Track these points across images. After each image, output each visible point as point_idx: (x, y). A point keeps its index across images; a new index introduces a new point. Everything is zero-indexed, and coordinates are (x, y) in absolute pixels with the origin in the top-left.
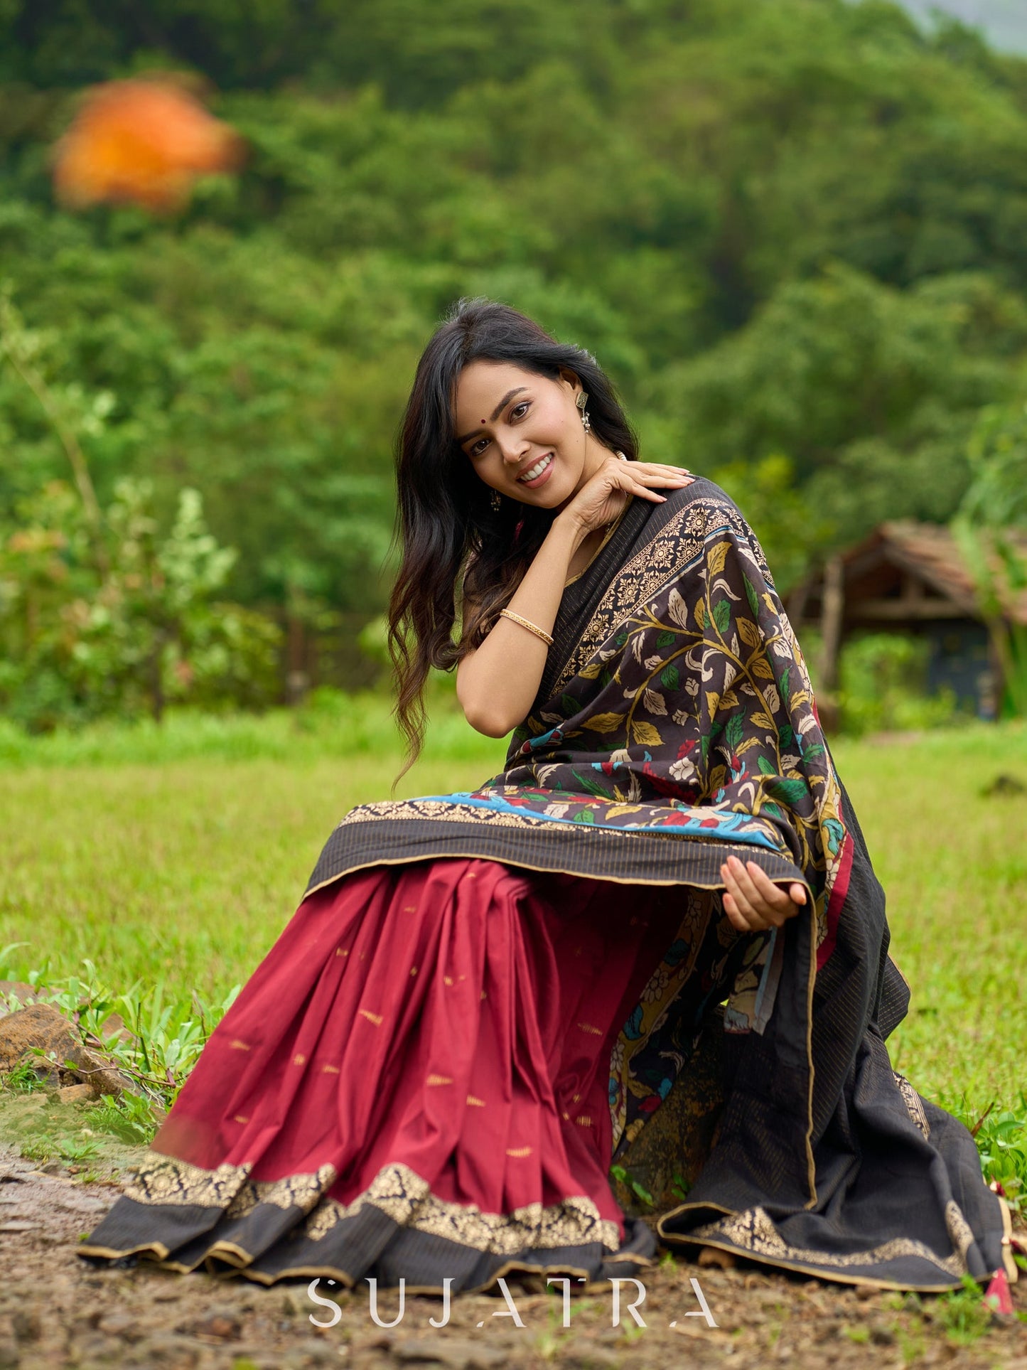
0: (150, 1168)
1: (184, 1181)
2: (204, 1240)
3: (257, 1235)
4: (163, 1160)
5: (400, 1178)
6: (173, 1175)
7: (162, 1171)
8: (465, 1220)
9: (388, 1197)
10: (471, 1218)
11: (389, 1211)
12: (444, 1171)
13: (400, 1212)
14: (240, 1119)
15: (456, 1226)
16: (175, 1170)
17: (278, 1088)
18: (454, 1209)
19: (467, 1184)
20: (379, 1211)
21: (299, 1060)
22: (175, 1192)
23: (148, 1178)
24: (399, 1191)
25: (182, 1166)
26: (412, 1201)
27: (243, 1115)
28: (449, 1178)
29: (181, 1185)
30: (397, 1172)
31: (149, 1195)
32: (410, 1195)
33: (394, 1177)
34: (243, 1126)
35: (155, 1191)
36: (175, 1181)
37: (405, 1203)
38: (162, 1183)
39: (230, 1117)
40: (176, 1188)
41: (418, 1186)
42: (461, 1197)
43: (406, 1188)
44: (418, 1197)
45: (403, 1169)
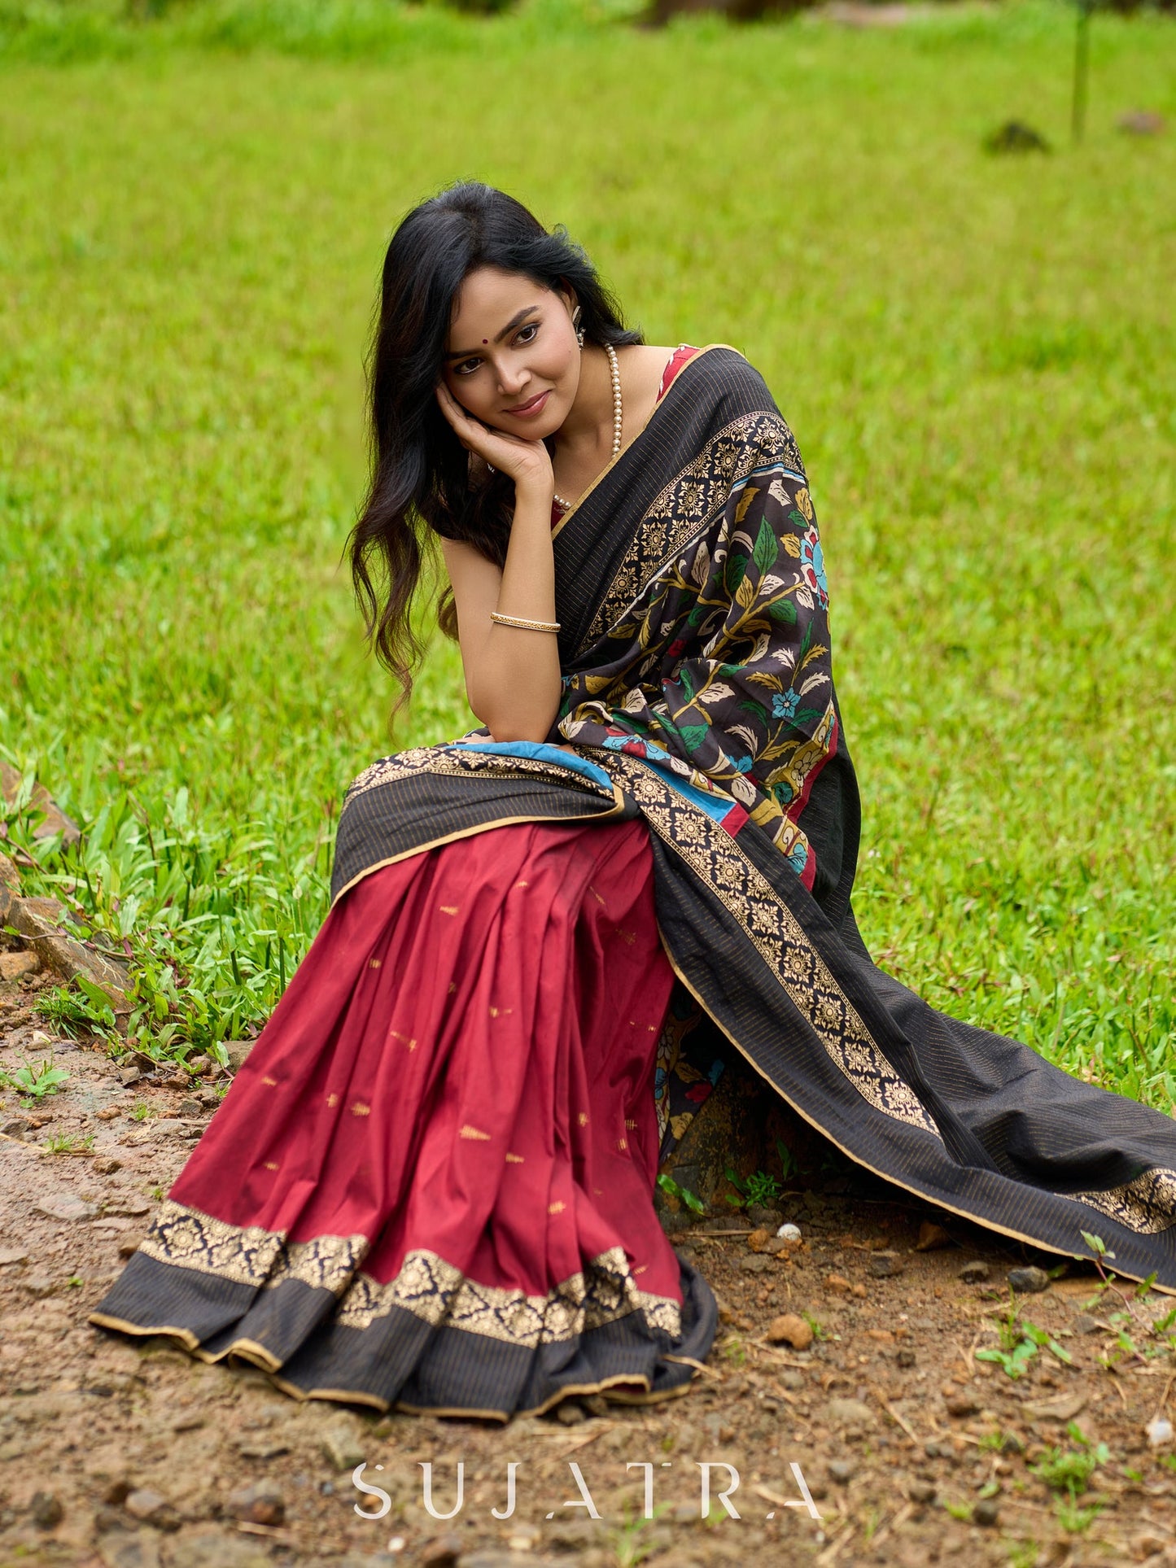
0: (170, 1221)
1: (207, 1237)
2: (228, 1331)
3: (286, 1327)
4: (182, 1211)
5: (429, 1269)
6: (195, 1230)
7: (182, 1225)
8: (511, 1310)
9: (417, 1296)
10: (517, 1307)
11: (420, 1313)
12: (479, 1249)
13: (432, 1311)
14: (271, 1166)
15: (502, 1320)
16: (198, 1224)
17: (312, 1130)
18: (496, 1297)
19: (508, 1262)
20: (408, 1313)
21: (332, 1100)
22: (199, 1250)
23: (167, 1232)
24: (429, 1286)
25: (204, 1220)
26: (444, 1295)
27: (272, 1161)
28: (487, 1257)
29: (205, 1242)
30: (425, 1262)
31: (169, 1253)
32: (442, 1288)
33: (423, 1269)
34: (275, 1173)
35: (176, 1247)
36: (198, 1237)
37: (437, 1298)
38: (183, 1239)
39: (259, 1165)
40: (200, 1245)
41: (449, 1275)
42: (502, 1279)
43: (437, 1279)
44: (450, 1288)
45: (431, 1257)
